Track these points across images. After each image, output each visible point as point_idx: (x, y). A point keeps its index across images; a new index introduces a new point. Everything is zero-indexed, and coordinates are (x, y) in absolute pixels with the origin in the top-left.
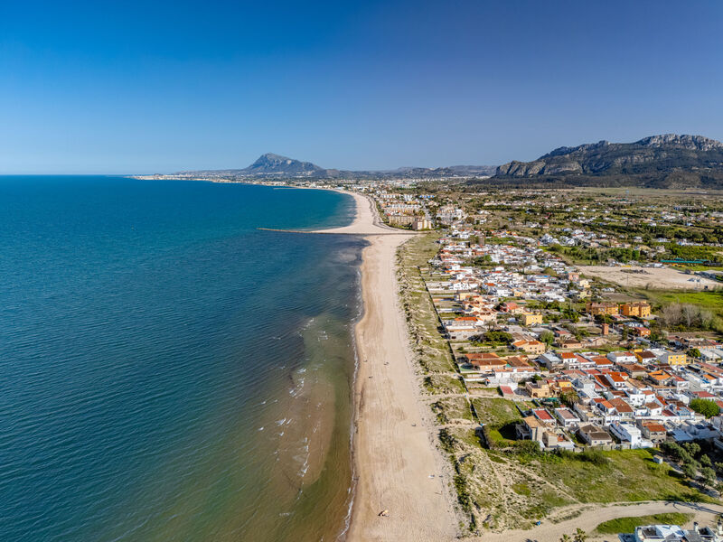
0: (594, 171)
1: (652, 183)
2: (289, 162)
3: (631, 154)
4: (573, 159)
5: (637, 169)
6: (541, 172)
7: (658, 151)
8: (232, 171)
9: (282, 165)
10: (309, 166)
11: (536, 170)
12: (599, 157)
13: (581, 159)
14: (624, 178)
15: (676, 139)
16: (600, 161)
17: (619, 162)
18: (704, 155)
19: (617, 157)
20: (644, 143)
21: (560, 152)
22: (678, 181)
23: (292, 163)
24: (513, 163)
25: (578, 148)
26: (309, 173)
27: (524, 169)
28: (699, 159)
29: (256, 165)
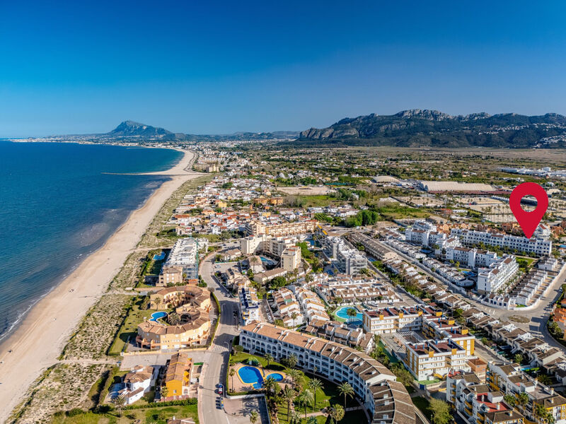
0: (367, 135)
1: (401, 143)
2: (145, 128)
3: (391, 123)
4: (352, 127)
5: (395, 133)
6: (331, 136)
7: (408, 121)
8: (97, 135)
9: (139, 130)
10: (161, 131)
11: (327, 134)
12: (370, 125)
13: (358, 127)
14: (384, 140)
15: (420, 113)
16: (371, 127)
17: (383, 128)
18: (438, 124)
19: (381, 125)
20: (400, 115)
21: (345, 121)
22: (417, 142)
23: (147, 129)
24: (311, 129)
25: (356, 119)
26: (161, 136)
27: (319, 133)
28: (434, 127)
29: (117, 130)
